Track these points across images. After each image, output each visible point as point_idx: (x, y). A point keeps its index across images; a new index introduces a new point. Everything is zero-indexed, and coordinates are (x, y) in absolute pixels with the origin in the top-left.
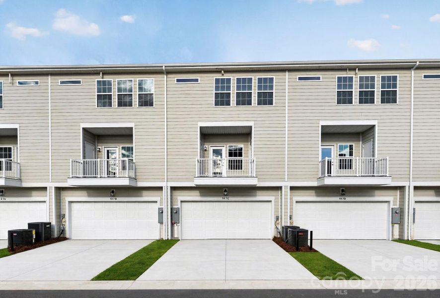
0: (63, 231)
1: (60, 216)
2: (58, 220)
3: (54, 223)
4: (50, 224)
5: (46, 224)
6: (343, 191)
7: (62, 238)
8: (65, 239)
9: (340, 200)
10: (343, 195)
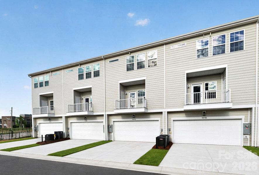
0: (68, 135)
1: (67, 129)
2: (67, 130)
3: (64, 131)
4: (62, 132)
5: (60, 132)
6: (205, 113)
7: (68, 138)
8: (69, 139)
9: (203, 119)
10: (204, 115)
